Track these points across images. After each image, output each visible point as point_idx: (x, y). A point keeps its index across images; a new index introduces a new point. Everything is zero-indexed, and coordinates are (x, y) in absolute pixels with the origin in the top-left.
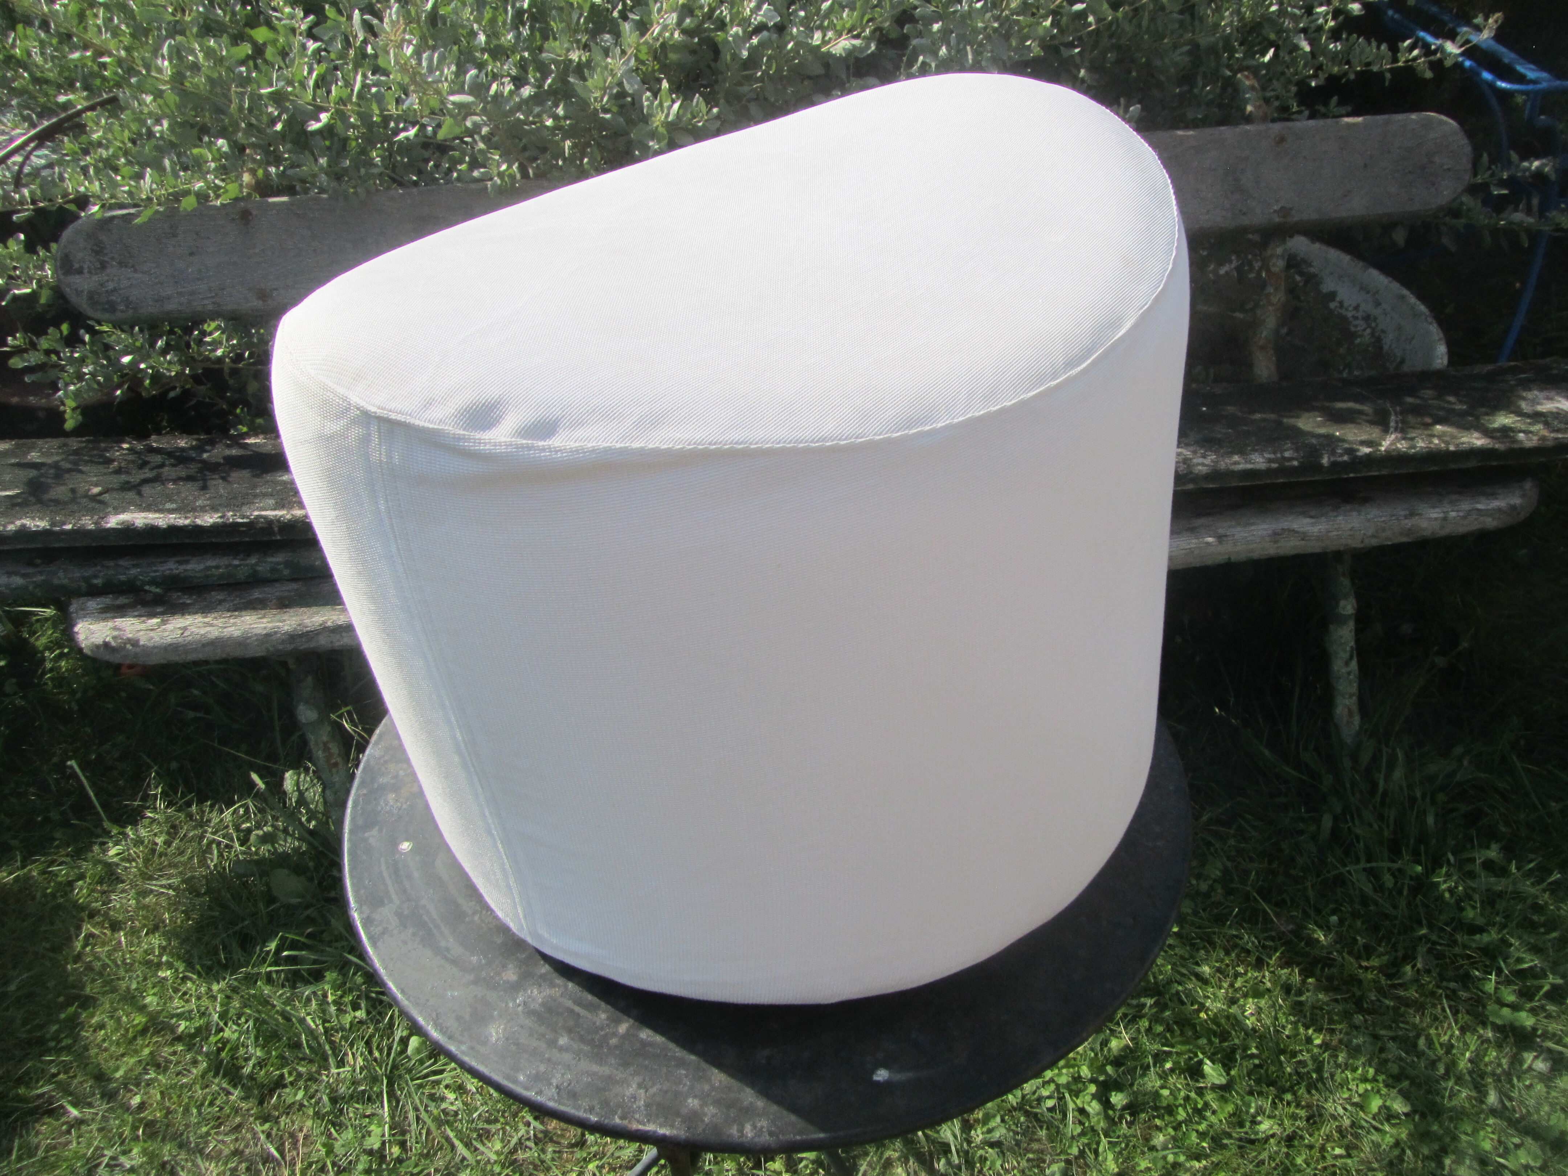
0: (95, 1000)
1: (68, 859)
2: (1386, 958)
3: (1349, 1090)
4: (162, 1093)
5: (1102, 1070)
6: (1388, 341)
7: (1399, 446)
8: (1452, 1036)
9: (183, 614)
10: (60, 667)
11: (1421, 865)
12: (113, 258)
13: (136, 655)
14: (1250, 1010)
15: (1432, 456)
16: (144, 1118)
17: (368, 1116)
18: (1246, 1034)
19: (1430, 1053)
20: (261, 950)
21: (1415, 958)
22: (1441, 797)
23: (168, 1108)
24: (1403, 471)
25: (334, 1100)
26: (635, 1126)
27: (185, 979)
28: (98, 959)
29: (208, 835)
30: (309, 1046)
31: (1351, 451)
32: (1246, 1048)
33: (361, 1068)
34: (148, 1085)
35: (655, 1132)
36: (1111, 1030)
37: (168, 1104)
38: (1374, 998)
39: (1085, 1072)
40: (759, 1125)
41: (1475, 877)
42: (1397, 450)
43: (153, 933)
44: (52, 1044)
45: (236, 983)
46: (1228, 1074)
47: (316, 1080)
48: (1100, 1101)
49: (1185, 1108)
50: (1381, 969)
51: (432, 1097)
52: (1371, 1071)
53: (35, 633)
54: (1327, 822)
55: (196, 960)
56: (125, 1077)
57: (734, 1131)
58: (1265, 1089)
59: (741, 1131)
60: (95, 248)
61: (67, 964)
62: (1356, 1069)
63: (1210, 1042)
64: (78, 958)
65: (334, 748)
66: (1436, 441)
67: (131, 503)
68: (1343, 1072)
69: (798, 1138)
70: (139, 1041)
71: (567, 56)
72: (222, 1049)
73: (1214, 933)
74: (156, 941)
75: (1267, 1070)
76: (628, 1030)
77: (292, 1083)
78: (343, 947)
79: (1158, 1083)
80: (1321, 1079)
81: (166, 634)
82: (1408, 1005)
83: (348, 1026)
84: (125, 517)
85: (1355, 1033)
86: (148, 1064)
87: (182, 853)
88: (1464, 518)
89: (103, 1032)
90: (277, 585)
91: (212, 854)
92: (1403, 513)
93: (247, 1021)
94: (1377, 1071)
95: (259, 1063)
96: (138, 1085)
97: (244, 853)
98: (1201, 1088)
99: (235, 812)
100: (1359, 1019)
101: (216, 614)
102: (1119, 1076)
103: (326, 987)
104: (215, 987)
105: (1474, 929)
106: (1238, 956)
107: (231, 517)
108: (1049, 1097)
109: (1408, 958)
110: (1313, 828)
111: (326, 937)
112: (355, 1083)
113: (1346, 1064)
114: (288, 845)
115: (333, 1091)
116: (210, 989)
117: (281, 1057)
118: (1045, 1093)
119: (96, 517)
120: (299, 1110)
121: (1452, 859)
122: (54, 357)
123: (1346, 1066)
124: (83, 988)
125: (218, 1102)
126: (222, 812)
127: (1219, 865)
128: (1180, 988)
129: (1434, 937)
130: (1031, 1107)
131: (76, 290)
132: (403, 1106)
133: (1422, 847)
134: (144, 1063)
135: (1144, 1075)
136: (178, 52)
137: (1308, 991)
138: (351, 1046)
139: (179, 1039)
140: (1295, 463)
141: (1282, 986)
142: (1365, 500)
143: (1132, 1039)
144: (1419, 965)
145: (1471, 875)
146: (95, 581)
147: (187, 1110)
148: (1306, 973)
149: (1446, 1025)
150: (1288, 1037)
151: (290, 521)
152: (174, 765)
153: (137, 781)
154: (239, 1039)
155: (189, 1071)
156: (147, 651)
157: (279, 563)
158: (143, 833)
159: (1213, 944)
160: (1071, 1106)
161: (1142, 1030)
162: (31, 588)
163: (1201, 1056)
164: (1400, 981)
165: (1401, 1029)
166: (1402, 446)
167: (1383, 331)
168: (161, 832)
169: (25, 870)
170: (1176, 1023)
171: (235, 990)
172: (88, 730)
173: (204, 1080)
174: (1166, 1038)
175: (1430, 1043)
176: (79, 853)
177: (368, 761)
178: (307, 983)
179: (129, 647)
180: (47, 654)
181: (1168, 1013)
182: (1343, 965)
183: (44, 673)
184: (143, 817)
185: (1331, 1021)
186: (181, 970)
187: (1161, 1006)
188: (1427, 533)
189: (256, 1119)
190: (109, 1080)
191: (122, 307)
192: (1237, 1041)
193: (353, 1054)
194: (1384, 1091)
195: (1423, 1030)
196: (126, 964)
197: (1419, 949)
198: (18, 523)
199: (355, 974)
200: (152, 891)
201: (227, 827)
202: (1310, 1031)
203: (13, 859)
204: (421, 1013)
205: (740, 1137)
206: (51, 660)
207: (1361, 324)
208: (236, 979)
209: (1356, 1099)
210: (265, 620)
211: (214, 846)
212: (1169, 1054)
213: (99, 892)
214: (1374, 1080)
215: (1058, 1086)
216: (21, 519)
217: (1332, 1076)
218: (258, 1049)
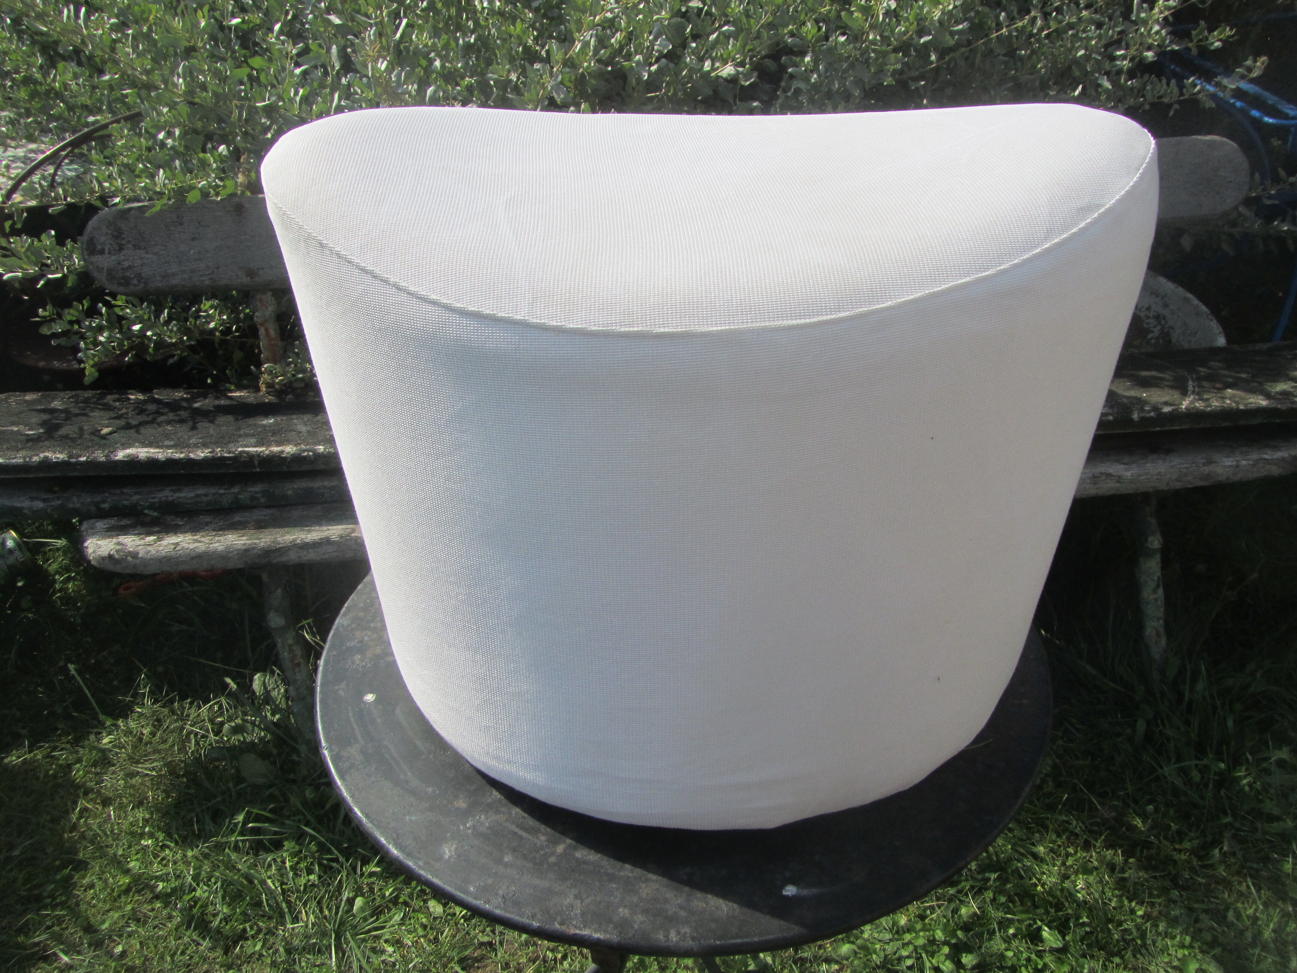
0: (87, 864)
1: (68, 746)
2: (1196, 842)
3: (1169, 955)
4: (141, 943)
5: (953, 934)
6: (1175, 336)
7: (1197, 405)
8: (1256, 910)
9: (176, 533)
10: (68, 589)
11: (1223, 762)
12: (129, 242)
13: (135, 566)
14: (1080, 884)
15: (1226, 414)
16: (125, 964)
17: (318, 966)
18: (1078, 905)
19: (1239, 924)
20: (230, 823)
21: (1222, 842)
22: (1238, 706)
23: (146, 956)
24: (1202, 426)
25: (289, 951)
26: (573, 931)
27: (164, 847)
28: (90, 829)
29: (187, 727)
30: (268, 905)
31: (1156, 409)
32: (1078, 917)
33: (313, 924)
34: (130, 936)
35: (590, 936)
36: (960, 900)
37: (146, 953)
38: (1187, 877)
39: (939, 935)
40: (682, 931)
41: (1270, 774)
42: (1195, 408)
43: (138, 808)
44: (48, 901)
45: (207, 851)
46: (1064, 939)
47: (274, 934)
48: (953, 961)
49: (1027, 968)
50: (1193, 852)
51: (374, 950)
52: (1188, 939)
53: (48, 560)
54: (1141, 726)
55: (174, 830)
56: (111, 930)
57: (661, 936)
58: (1095, 952)
59: (667, 937)
60: (115, 233)
61: (64, 832)
62: (1175, 937)
63: (1047, 912)
64: (74, 828)
65: (298, 651)
66: (1228, 402)
67: (136, 441)
68: (1163, 939)
69: (718, 942)
70: (123, 899)
71: (508, 77)
72: (195, 906)
73: (1048, 819)
74: (141, 814)
75: (1097, 937)
76: (565, 850)
77: (253, 936)
78: (299, 821)
79: (1003, 946)
80: (1144, 945)
81: (161, 548)
82: (1217, 883)
83: (302, 888)
84: (129, 451)
85: (1172, 906)
86: (129, 919)
87: (165, 741)
88: (1254, 465)
89: (92, 891)
90: (255, 511)
91: (190, 742)
92: (1202, 461)
93: (216, 883)
94: (1193, 938)
95: (225, 918)
96: (120, 936)
97: (217, 742)
98: (1041, 951)
99: (211, 707)
100: (1175, 894)
101: (204, 533)
102: (968, 939)
103: (284, 855)
104: (190, 854)
105: (1272, 818)
106: (1068, 838)
107: (219, 452)
108: (908, 957)
109: (1217, 842)
110: (1129, 731)
111: (286, 812)
112: (307, 937)
113: (1166, 933)
114: (255, 735)
115: (287, 943)
116: (185, 856)
117: (244, 913)
118: (905, 953)
119: (107, 451)
120: (258, 960)
121: (1250, 757)
122: (76, 327)
123: (1166, 935)
124: (76, 853)
125: (188, 952)
126: (200, 708)
127: (1049, 761)
128: (1019, 865)
129: (1237, 825)
130: (892, 965)
131: (97, 267)
132: (349, 957)
133: (1224, 747)
134: (127, 917)
135: (990, 939)
136: (191, 73)
137: (1130, 869)
138: (305, 904)
139: (157, 897)
140: (1111, 418)
141: (1107, 865)
142: (1168, 451)
143: (979, 908)
144: (1225, 848)
145: (1267, 771)
146: (104, 506)
147: (162, 958)
148: (1127, 854)
149: (1251, 901)
150: (1114, 908)
151: (268, 456)
152: (160, 669)
153: (129, 683)
154: (208, 897)
155: (165, 925)
156: (145, 562)
157: (256, 493)
158: (132, 724)
159: (1046, 828)
160: (928, 965)
161: (988, 900)
162: (49, 511)
163: (1039, 923)
164: (1210, 862)
165: (1212, 902)
166: (1199, 405)
167: (1172, 327)
168: (148, 725)
169: (32, 755)
170: (1016, 894)
171: (206, 856)
172: (89, 639)
173: (177, 933)
174: (1009, 907)
175: (1238, 916)
176: (77, 742)
177: (337, 628)
178: (268, 851)
179: (129, 559)
180: (57, 577)
181: (1009, 886)
182: (1159, 848)
183: (54, 593)
184: (132, 712)
185: (1151, 895)
186: (160, 839)
187: (1005, 880)
188: (1223, 478)
189: (221, 966)
190: (96, 931)
191: (135, 282)
192: (1070, 911)
193: (306, 912)
194: (1200, 956)
195: (1231, 904)
196: (115, 834)
197: (1226, 834)
198: (42, 455)
199: (310, 843)
200: (138, 773)
201: (204, 720)
202: (1133, 904)
203: (22, 745)
204: (383, 834)
205: (665, 941)
206: (61, 582)
207: (1152, 322)
208: (207, 847)
209: (1176, 963)
210: (245, 538)
211: (192, 736)
212: (1011, 921)
213: (92, 773)
214: (1191, 947)
215: (916, 948)
216: (44, 452)
217: (1154, 942)
218: (225, 906)
